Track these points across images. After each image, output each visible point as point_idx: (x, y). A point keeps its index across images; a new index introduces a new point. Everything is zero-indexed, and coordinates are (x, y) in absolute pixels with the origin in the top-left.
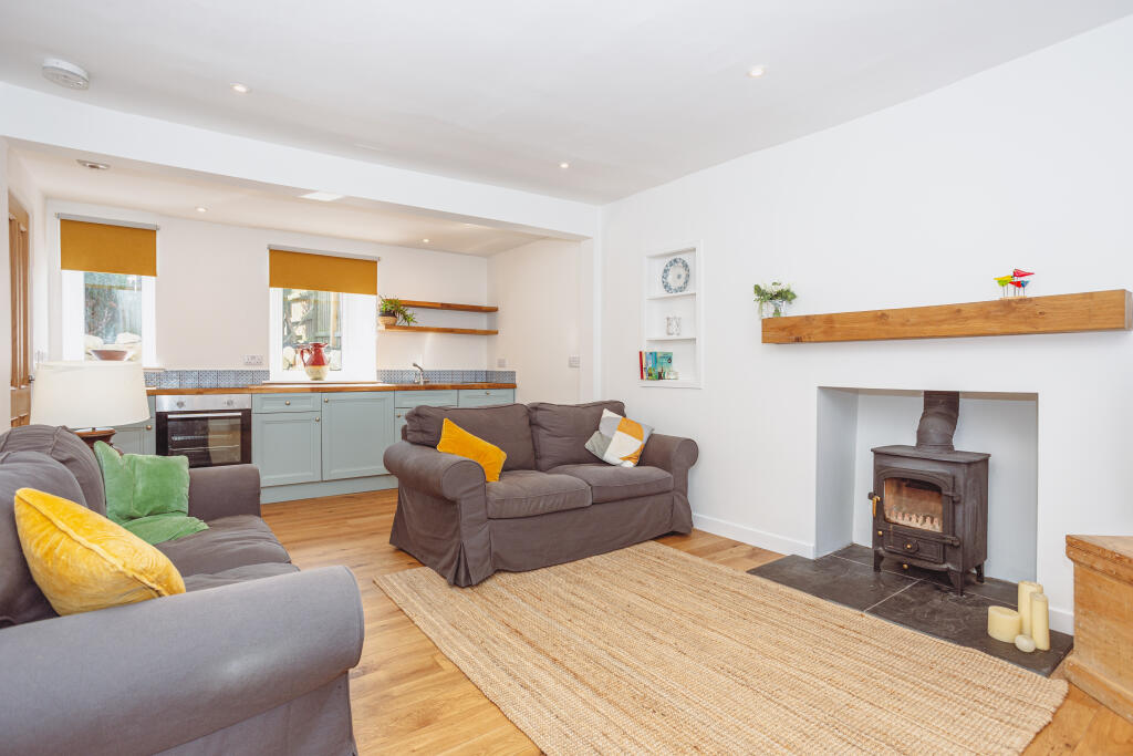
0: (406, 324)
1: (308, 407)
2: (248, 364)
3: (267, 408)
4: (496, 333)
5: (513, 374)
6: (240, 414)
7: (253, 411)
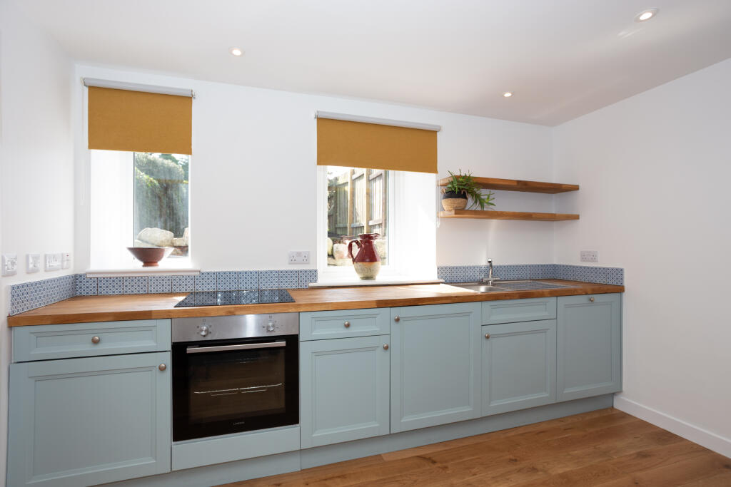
0: (479, 209)
1: (374, 329)
2: (292, 261)
3: (318, 333)
4: (576, 217)
5: (619, 272)
6: (283, 343)
7: (301, 338)
